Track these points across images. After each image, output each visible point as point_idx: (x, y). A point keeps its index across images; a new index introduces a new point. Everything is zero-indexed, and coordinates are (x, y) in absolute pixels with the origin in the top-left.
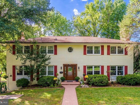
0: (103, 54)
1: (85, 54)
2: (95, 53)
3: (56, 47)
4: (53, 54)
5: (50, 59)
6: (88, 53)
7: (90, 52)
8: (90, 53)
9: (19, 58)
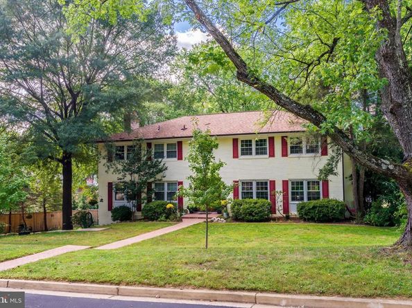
0: (272, 155)
1: (235, 156)
2: (257, 153)
3: (180, 144)
4: (176, 159)
5: (166, 169)
6: (243, 154)
7: (247, 151)
8: (247, 154)
9: (112, 170)
